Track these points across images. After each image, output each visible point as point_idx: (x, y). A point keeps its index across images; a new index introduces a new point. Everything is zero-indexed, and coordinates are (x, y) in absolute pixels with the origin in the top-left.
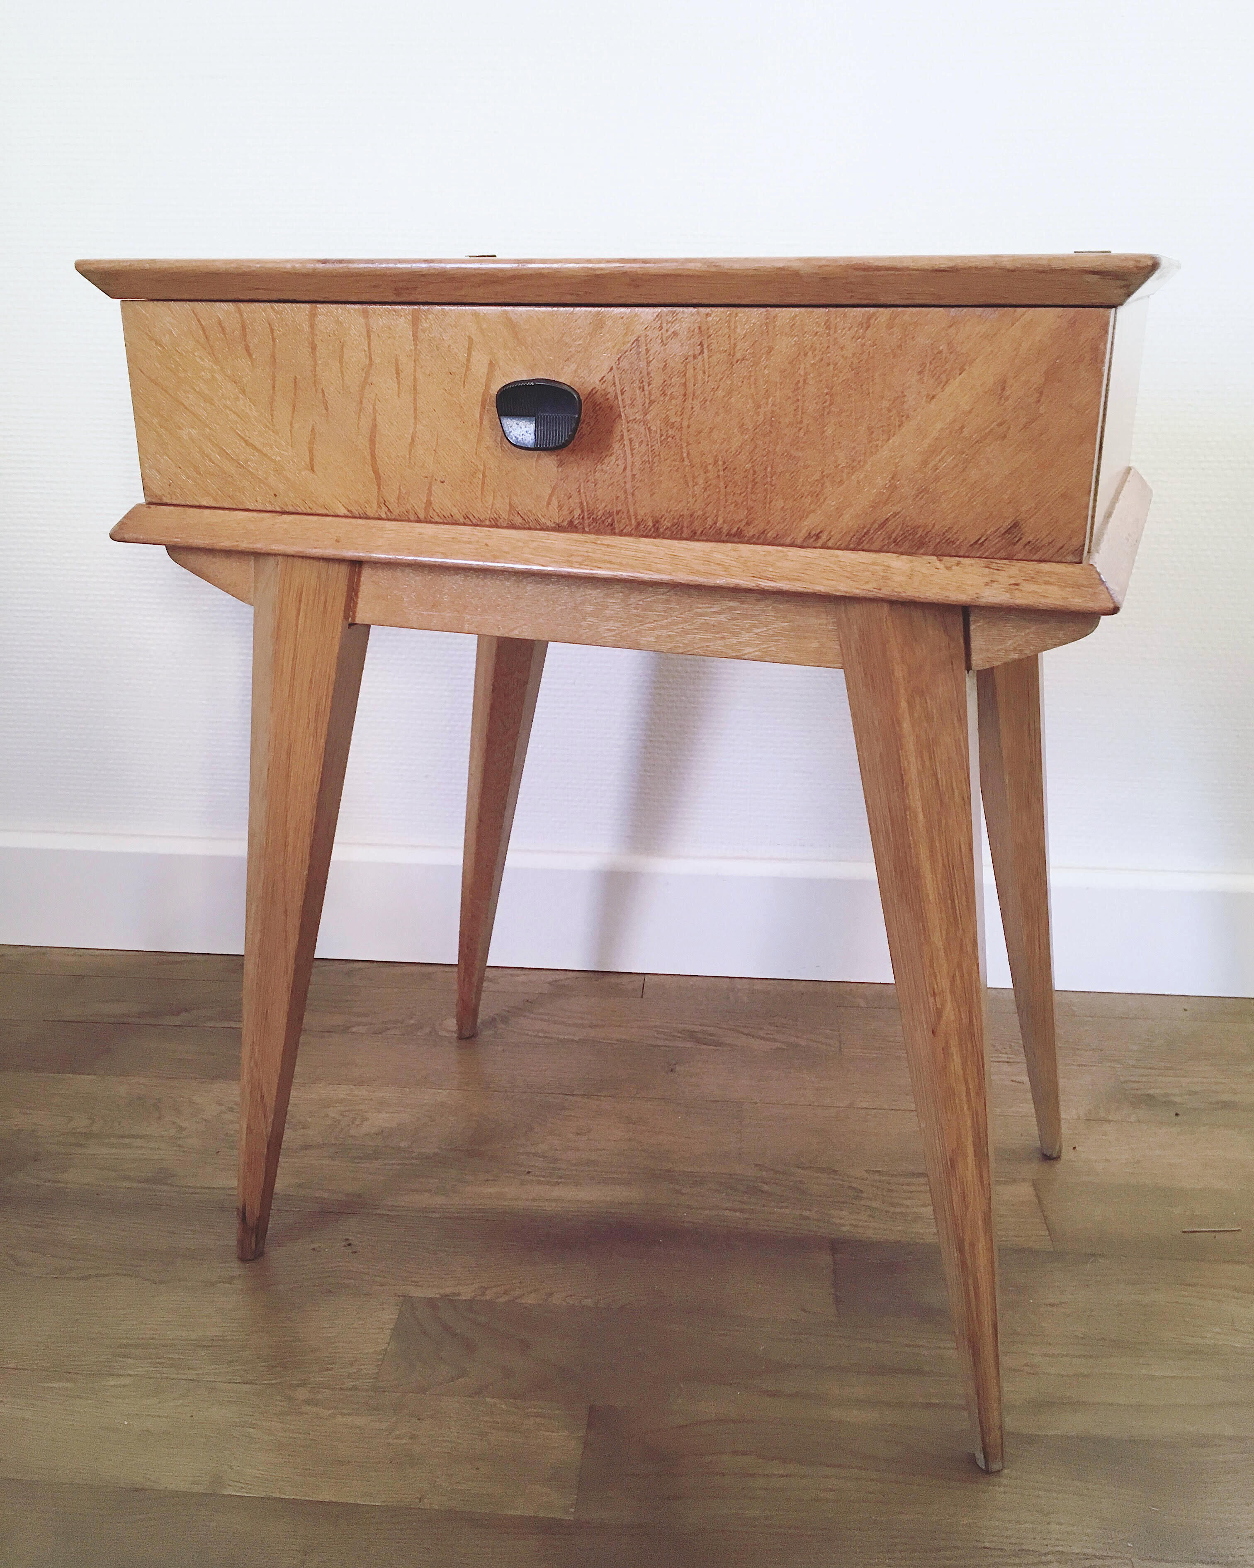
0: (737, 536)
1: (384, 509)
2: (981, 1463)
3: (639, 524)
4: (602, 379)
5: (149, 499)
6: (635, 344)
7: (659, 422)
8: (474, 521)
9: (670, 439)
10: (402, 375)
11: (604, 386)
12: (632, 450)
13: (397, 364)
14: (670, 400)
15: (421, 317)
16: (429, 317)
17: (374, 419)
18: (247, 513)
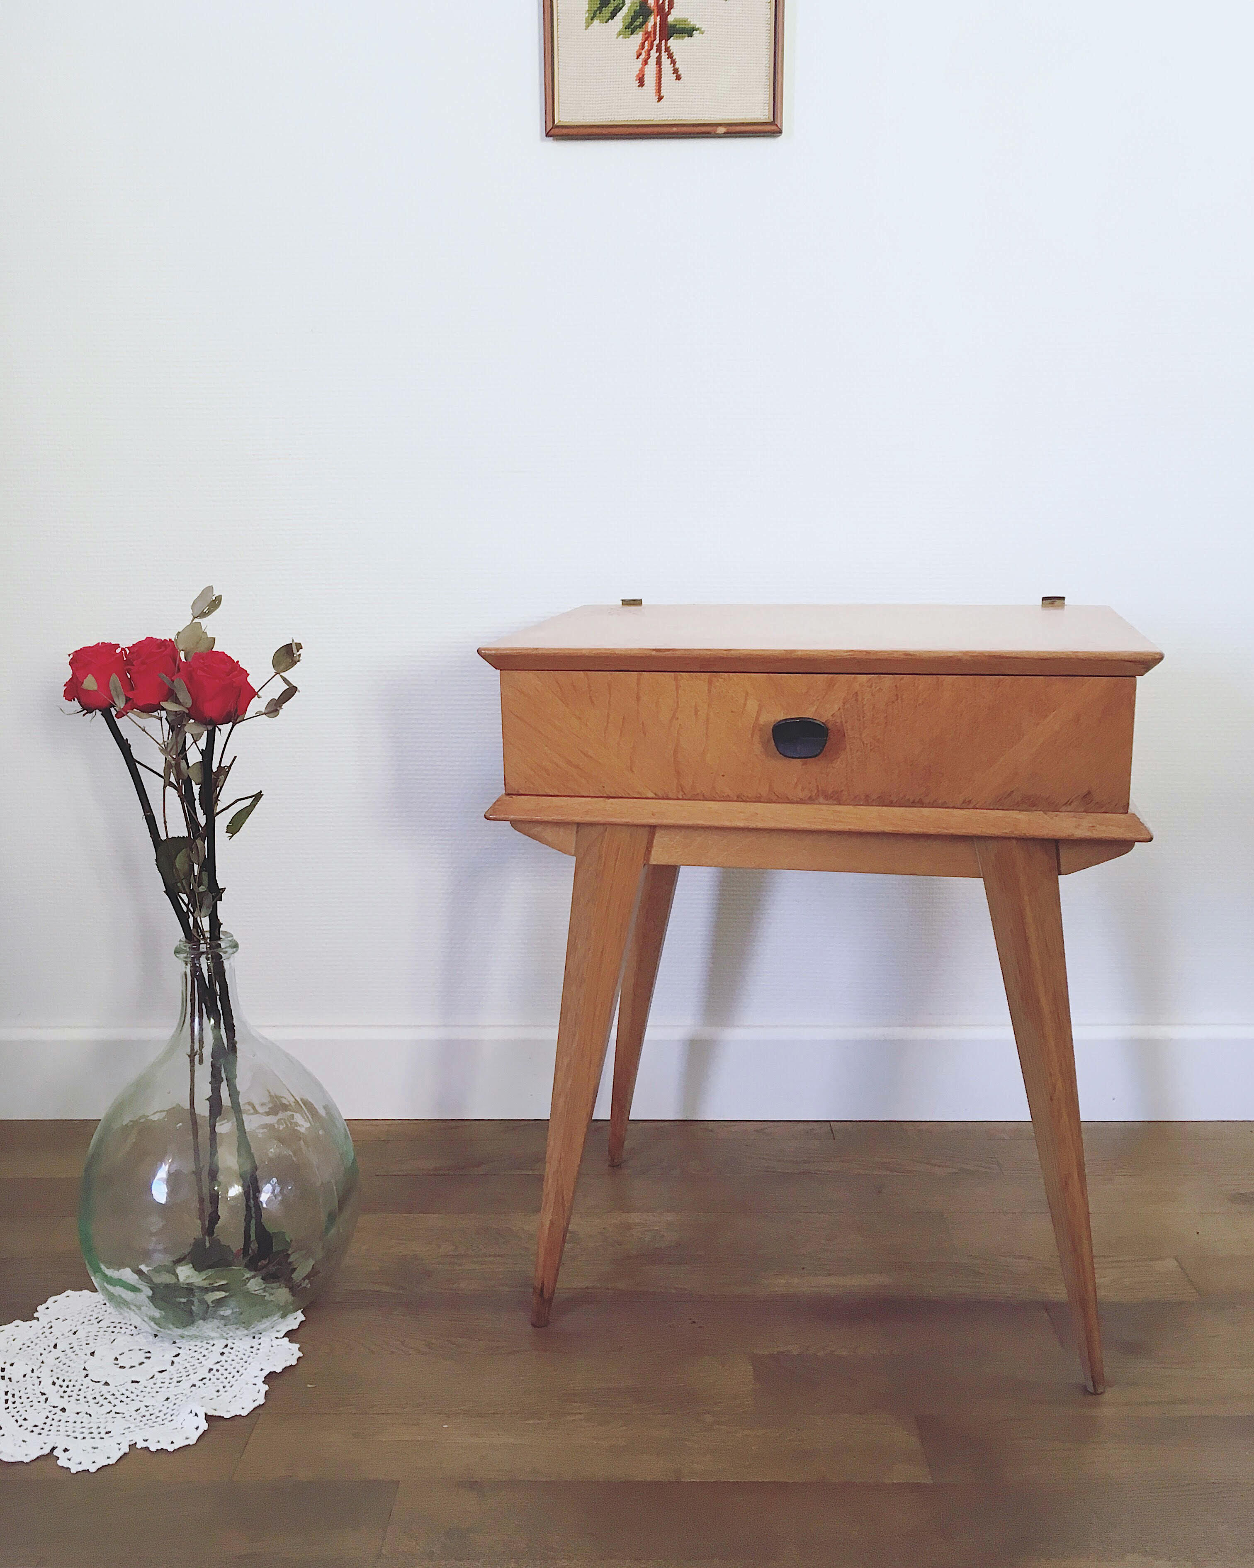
0: (921, 804)
1: (681, 793)
2: (1091, 1389)
3: (855, 797)
4: (833, 714)
5: (508, 792)
6: (854, 696)
7: (869, 739)
8: (744, 799)
9: (876, 748)
10: (699, 713)
11: (834, 719)
12: (852, 755)
13: (696, 707)
14: (877, 726)
15: (714, 679)
16: (720, 680)
17: (678, 740)
18: (584, 798)
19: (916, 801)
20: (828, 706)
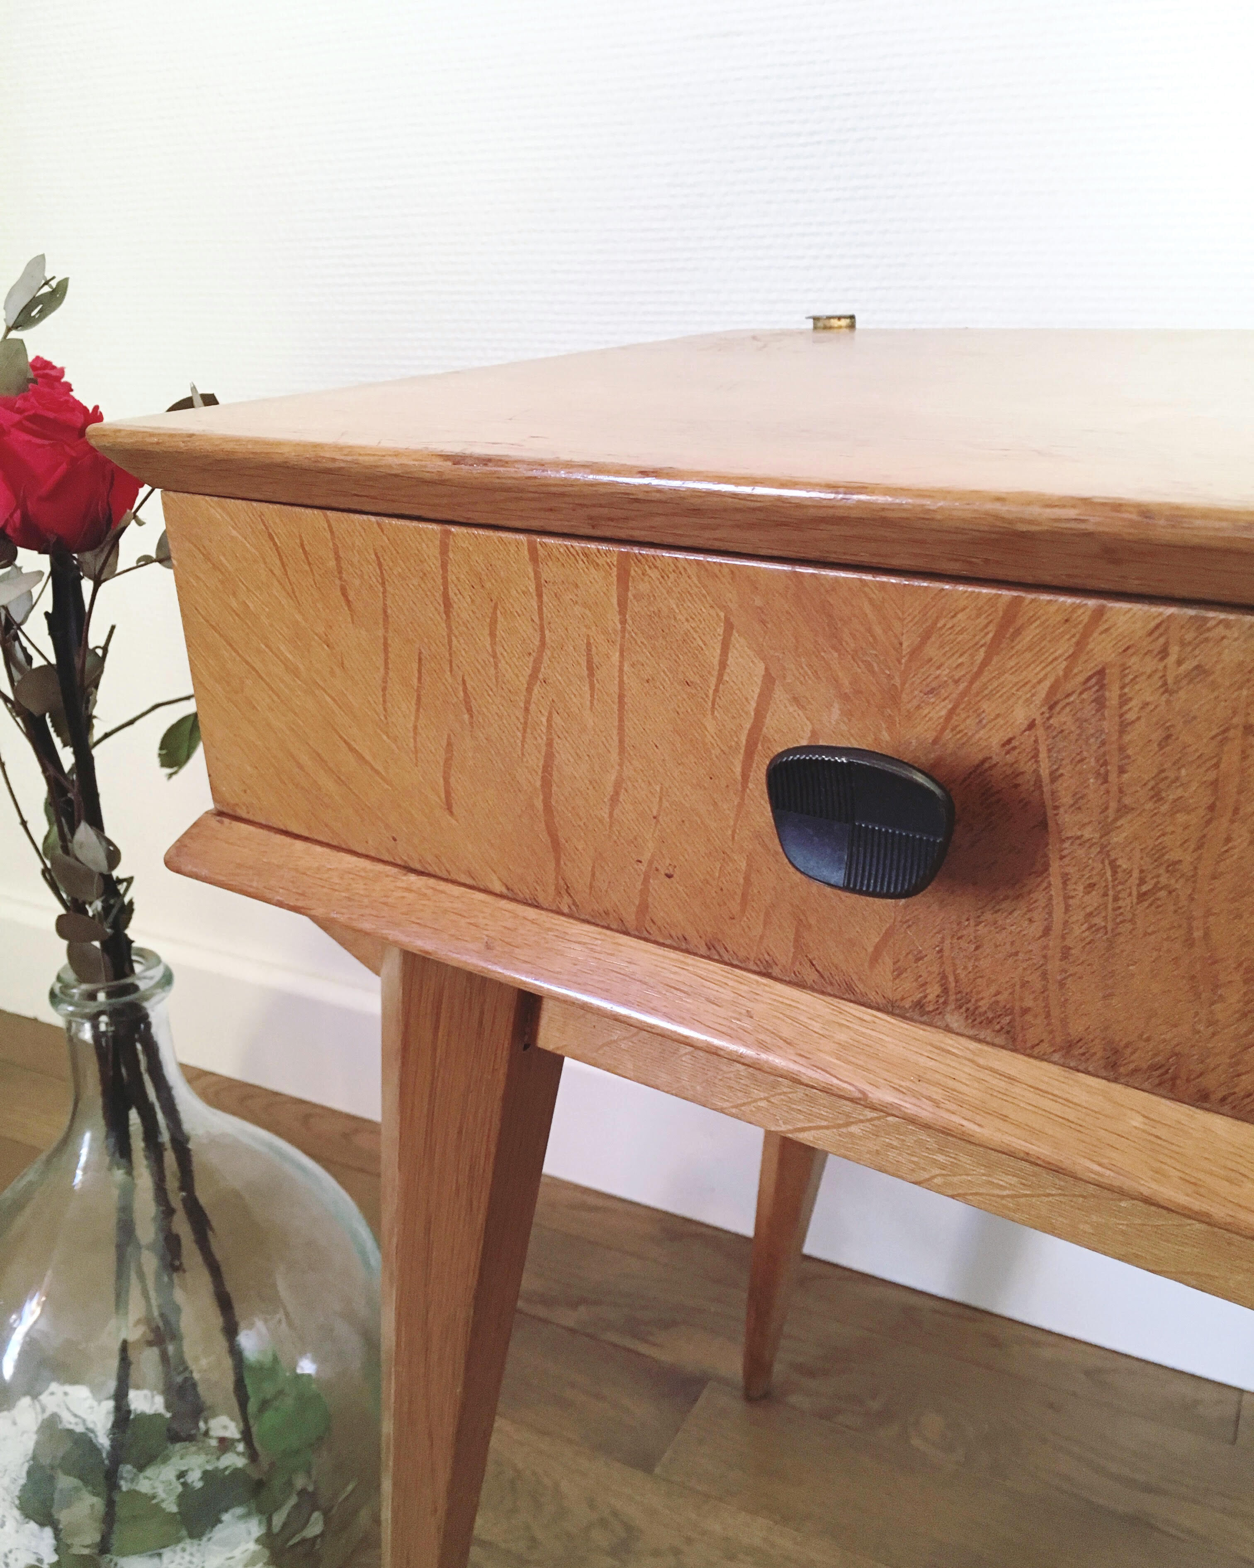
1: (567, 898)
3: (1071, 1046)
4: (1009, 741)
5: (220, 808)
6: (1094, 680)
7: (1137, 854)
9: (1163, 894)
10: (599, 674)
11: (1010, 758)
12: (1067, 898)
13: (589, 650)
14: (1173, 813)
15: (634, 569)
16: (648, 572)
17: (549, 744)
18: (354, 859)
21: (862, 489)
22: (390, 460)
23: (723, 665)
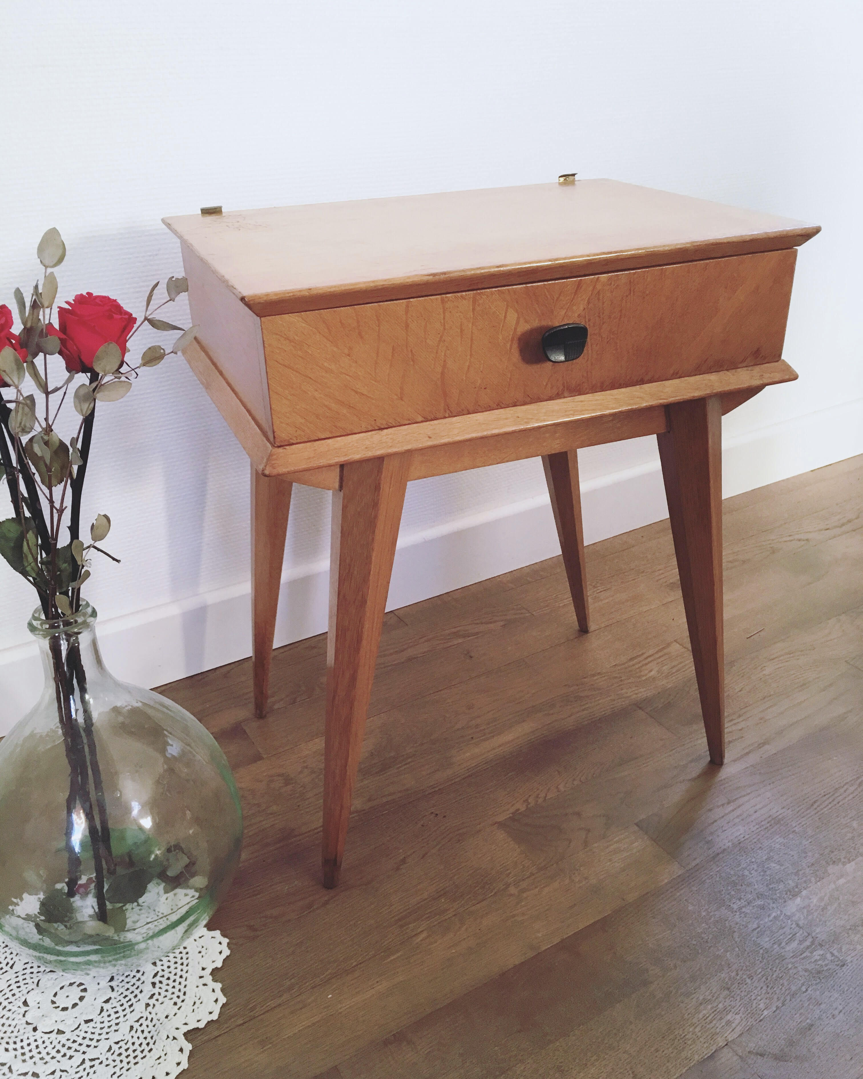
1: (448, 412)
4: (579, 315)
6: (597, 294)
7: (606, 332)
8: (503, 406)
9: (612, 340)
10: (464, 332)
11: (579, 319)
12: (591, 349)
13: (461, 327)
14: (613, 320)
15: (478, 297)
16: (483, 296)
17: (445, 361)
18: (357, 435)
19: (639, 380)
20: (574, 308)
21: (557, 260)
22: (408, 280)
23: (505, 317)
